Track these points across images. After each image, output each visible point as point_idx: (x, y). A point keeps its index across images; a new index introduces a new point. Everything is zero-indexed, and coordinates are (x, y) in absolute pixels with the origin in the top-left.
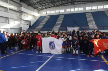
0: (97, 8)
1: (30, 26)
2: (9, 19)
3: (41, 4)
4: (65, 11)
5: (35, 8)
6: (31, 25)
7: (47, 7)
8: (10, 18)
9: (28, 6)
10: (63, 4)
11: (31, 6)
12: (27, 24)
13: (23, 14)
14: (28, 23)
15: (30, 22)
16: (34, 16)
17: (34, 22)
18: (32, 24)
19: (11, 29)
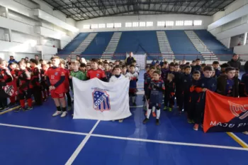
0: (175, 23)
1: (59, 50)
2: (10, 32)
3: (79, 8)
4: (123, 25)
5: (68, 16)
6: (62, 48)
7: (91, 15)
8: (14, 31)
9: (54, 10)
10: (120, 13)
11: (60, 10)
12: (54, 46)
13: (43, 24)
14: (55, 43)
15: (59, 41)
16: (67, 31)
18: (63, 46)
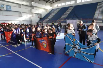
5: (47, 2)
6: (42, 18)
8: (23, 12)
16: (46, 9)
17: (45, 15)
19: (23, 21)
